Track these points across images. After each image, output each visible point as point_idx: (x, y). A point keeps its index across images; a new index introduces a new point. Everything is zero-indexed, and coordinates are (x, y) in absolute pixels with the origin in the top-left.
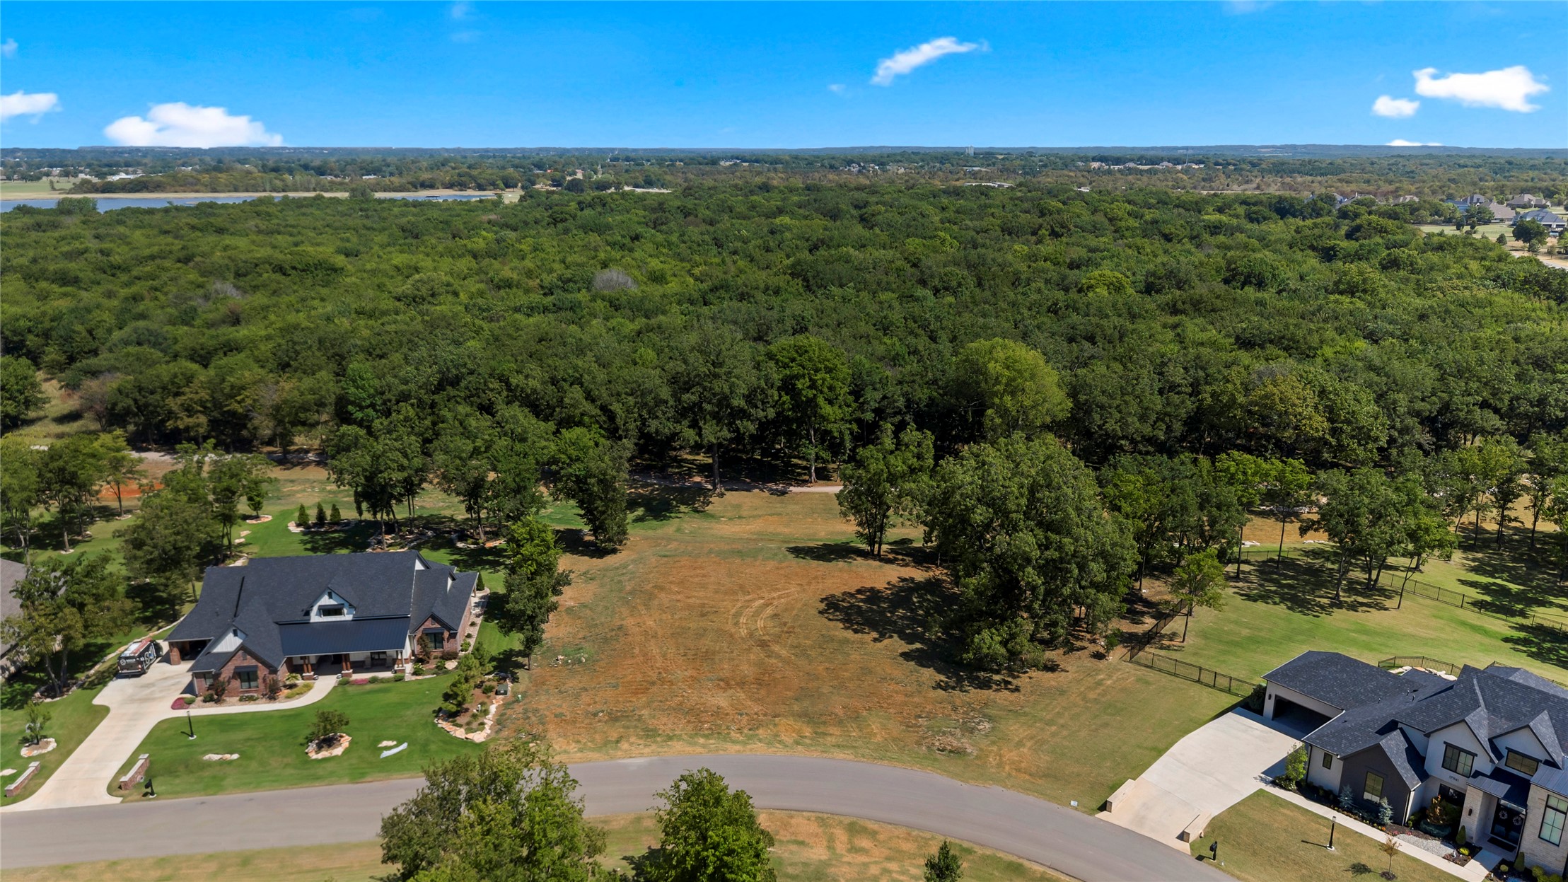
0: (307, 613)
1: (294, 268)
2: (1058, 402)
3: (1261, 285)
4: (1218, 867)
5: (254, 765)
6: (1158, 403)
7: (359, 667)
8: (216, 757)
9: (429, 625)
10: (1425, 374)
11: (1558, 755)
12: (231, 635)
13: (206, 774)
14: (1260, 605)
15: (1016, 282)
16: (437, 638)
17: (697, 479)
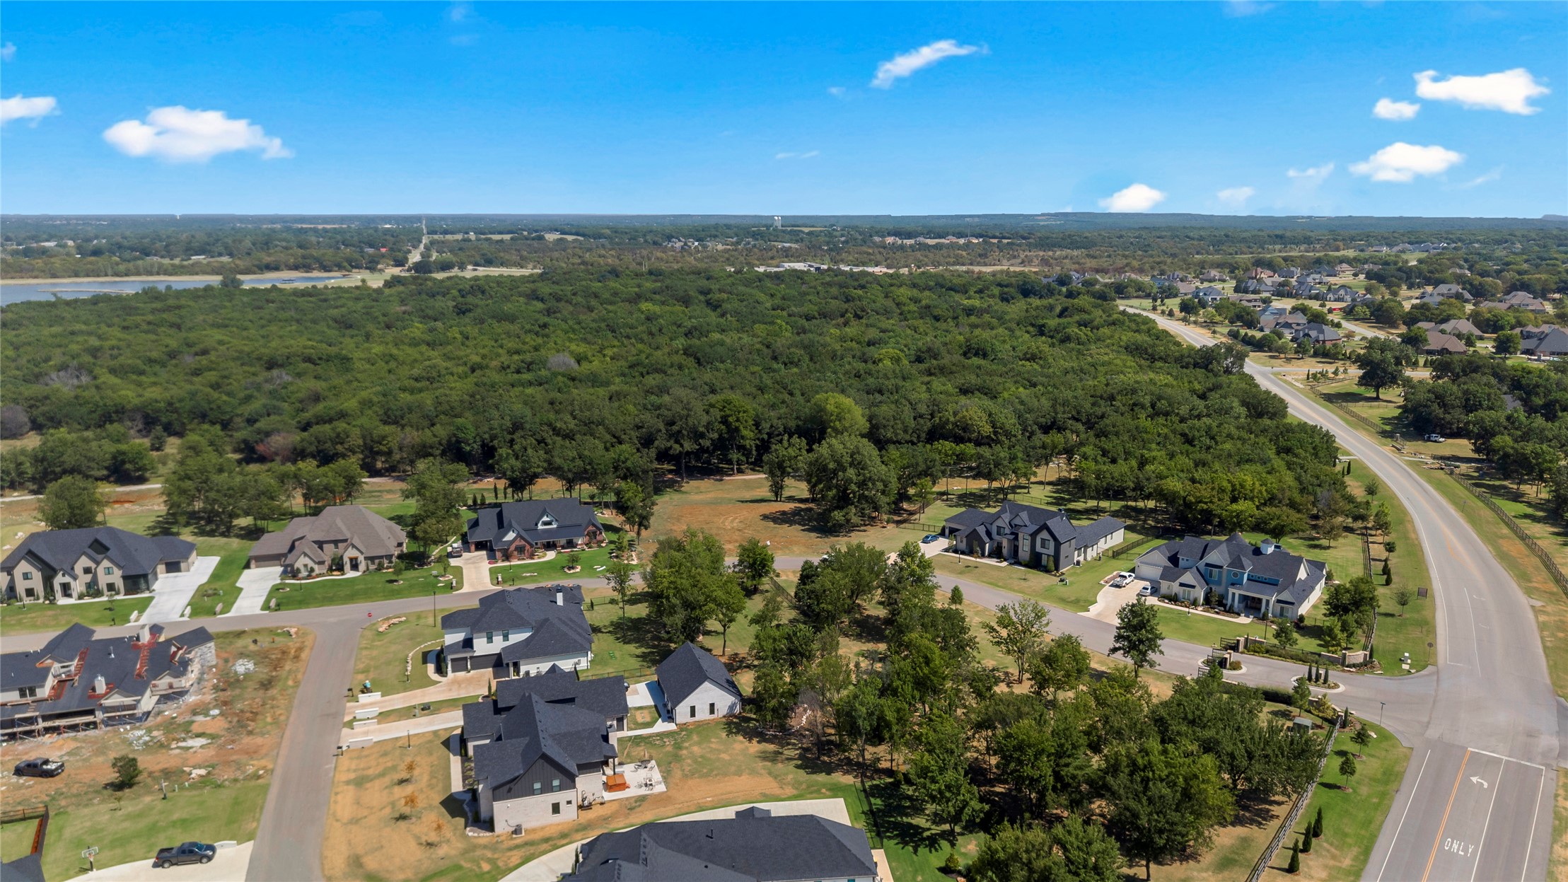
0: (537, 525)
2: (863, 424)
3: (985, 356)
6: (912, 424)
7: (563, 547)
8: (528, 574)
9: (591, 528)
10: (1046, 403)
11: (1028, 523)
12: (510, 533)
15: (834, 357)
17: (670, 477)
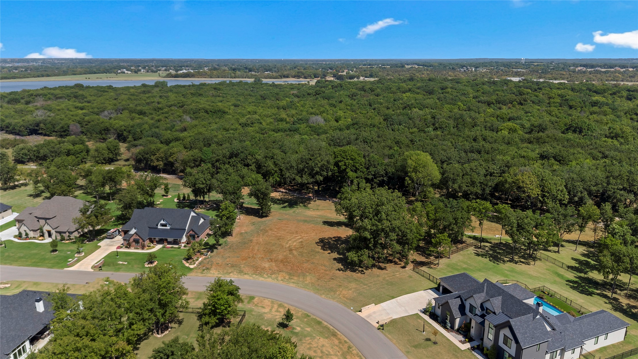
0: (157, 225)
1: (211, 111)
3: (580, 132)
4: (382, 332)
5: (130, 266)
7: (169, 243)
8: (121, 263)
9: (191, 232)
12: (134, 229)
13: (117, 267)
14: (480, 258)
16: (194, 237)
17: (311, 195)
